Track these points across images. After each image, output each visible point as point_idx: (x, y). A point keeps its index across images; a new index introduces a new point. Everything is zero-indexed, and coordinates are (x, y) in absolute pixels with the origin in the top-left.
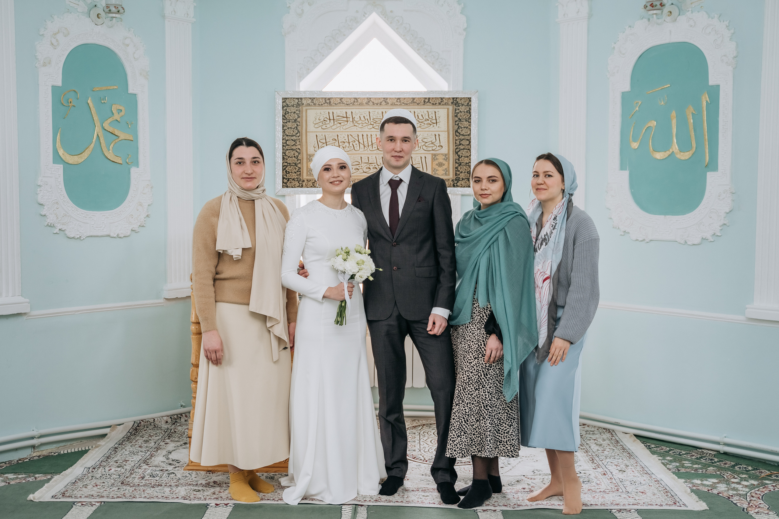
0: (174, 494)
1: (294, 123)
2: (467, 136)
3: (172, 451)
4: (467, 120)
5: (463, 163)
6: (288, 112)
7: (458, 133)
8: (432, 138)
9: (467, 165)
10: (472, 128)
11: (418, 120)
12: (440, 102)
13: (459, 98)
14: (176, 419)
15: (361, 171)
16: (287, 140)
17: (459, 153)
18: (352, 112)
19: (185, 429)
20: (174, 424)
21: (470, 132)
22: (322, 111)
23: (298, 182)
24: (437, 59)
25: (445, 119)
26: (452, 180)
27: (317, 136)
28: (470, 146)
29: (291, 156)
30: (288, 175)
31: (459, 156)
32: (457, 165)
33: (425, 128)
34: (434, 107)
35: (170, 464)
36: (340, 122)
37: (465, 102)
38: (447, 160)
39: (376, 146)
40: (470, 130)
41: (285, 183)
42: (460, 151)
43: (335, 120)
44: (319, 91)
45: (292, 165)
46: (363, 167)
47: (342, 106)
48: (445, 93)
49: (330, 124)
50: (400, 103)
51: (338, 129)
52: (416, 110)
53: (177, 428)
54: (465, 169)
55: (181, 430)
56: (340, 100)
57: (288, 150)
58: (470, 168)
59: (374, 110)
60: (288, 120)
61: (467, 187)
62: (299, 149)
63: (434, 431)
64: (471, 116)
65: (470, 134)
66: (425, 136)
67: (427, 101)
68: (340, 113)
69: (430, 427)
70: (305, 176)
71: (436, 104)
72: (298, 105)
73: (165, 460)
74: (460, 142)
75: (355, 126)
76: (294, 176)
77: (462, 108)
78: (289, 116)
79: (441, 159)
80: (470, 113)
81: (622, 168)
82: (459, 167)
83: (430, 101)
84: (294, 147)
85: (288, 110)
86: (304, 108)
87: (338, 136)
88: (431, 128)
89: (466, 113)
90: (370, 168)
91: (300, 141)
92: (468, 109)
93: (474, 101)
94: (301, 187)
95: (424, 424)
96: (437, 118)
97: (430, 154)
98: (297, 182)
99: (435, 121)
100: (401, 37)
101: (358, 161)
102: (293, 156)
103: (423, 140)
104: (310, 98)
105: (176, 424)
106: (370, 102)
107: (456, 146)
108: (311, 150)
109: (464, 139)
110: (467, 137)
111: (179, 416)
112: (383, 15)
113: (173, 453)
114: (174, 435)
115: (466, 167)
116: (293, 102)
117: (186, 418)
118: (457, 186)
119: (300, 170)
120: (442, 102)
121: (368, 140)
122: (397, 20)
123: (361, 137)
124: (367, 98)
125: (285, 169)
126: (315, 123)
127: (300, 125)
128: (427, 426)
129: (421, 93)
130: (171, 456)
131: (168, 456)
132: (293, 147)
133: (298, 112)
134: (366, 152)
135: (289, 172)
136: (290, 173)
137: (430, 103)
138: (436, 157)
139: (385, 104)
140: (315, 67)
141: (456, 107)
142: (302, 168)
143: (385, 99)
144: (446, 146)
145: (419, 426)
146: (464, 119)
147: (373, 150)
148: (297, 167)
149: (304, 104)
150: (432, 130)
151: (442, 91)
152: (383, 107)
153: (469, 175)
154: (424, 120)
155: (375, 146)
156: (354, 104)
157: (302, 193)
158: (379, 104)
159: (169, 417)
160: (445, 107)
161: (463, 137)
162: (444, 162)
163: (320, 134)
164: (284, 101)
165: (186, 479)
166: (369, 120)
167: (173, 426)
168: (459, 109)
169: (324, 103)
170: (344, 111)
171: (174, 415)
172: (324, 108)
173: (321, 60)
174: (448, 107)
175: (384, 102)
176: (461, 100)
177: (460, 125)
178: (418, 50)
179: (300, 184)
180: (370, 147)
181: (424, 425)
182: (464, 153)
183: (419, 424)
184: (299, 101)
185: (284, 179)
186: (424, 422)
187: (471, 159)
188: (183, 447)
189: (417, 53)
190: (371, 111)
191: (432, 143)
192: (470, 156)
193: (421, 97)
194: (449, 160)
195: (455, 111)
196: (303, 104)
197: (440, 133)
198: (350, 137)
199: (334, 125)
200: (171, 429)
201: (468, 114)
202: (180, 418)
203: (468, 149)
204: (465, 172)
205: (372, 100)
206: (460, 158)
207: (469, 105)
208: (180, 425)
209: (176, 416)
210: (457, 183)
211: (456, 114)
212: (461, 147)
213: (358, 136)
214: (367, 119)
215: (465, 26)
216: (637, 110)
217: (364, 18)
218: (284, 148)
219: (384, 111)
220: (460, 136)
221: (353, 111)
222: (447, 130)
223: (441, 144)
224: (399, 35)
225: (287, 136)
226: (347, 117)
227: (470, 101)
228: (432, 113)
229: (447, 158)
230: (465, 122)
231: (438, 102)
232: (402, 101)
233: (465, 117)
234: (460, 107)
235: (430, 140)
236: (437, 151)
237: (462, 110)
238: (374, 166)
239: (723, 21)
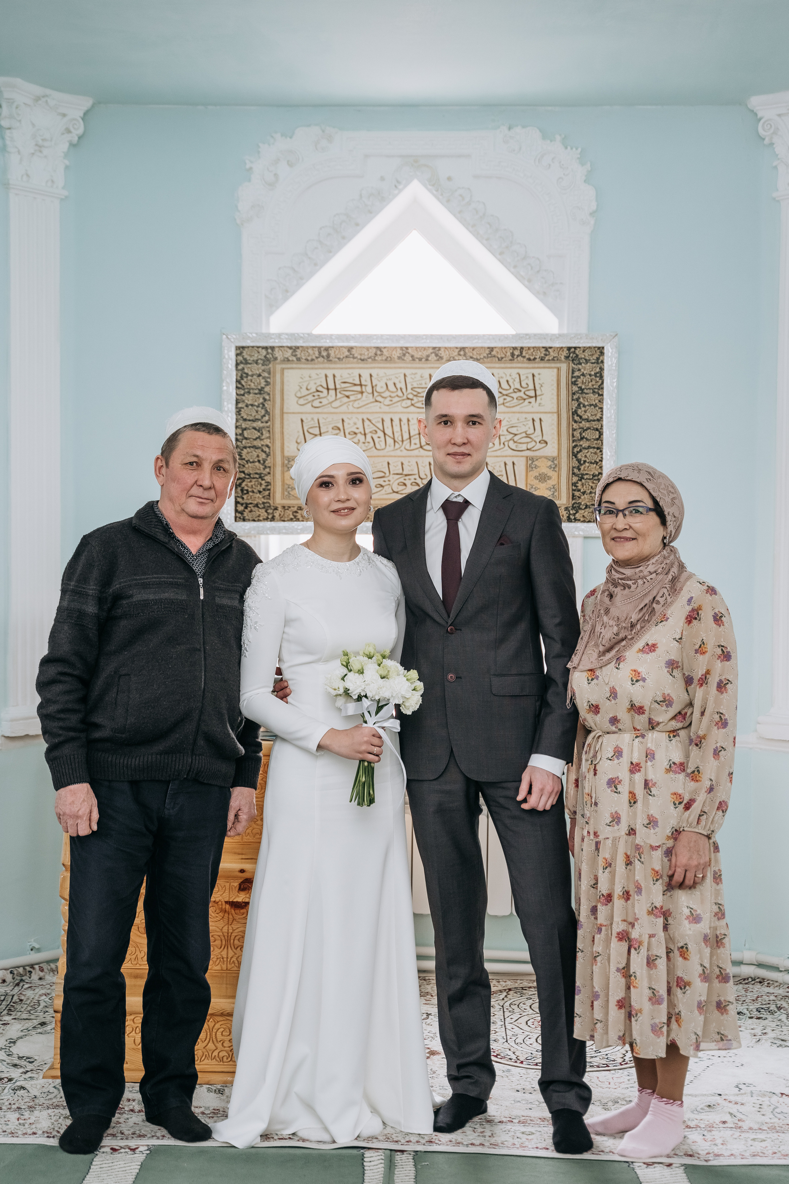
0: (27, 1126)
1: (258, 396)
2: (596, 423)
3: (18, 1038)
4: (596, 390)
5: (587, 474)
6: (247, 374)
7: (578, 415)
8: (527, 426)
9: (596, 478)
10: (605, 407)
11: (501, 390)
12: (543, 355)
13: (580, 348)
14: (21, 975)
15: (388, 489)
16: (245, 429)
17: (579, 456)
18: (371, 376)
19: (41, 995)
20: (18, 985)
21: (602, 415)
22: (313, 373)
23: (266, 511)
24: (538, 272)
25: (553, 389)
26: (566, 509)
27: (302, 421)
28: (602, 441)
29: (251, 460)
30: (245, 497)
31: (579, 461)
32: (575, 479)
33: (513, 407)
34: (531, 365)
35: (15, 1066)
36: (347, 393)
37: (593, 355)
38: (557, 469)
39: (417, 441)
40: (602, 411)
41: (239, 513)
42: (581, 451)
43: (338, 391)
44: (308, 334)
45: (254, 478)
46: (391, 483)
47: (353, 363)
48: (553, 337)
49: (329, 397)
51: (344, 408)
53: (24, 993)
54: (592, 487)
55: (33, 996)
56: (349, 351)
57: (245, 447)
59: (414, 371)
60: (246, 390)
62: (267, 446)
63: (531, 1001)
64: (602, 383)
65: (602, 418)
66: (514, 421)
67: (517, 353)
68: (349, 376)
69: (522, 995)
70: (278, 499)
71: (535, 359)
72: (266, 361)
73: (5, 1057)
74: (581, 434)
75: (376, 401)
76: (258, 499)
77: (587, 368)
78: (249, 383)
79: (543, 467)
80: (601, 377)
82: (580, 483)
83: (524, 354)
84: (258, 443)
85: (246, 371)
86: (279, 367)
87: (343, 420)
88: (526, 406)
89: (593, 377)
90: (405, 485)
91: (269, 431)
92: (598, 370)
93: (610, 354)
94: (271, 521)
95: (509, 987)
96: (537, 388)
97: (522, 456)
98: (263, 510)
99: (532, 393)
100: (467, 229)
101: (382, 470)
102: (256, 460)
103: (510, 430)
104: (290, 348)
105: (21, 984)
106: (407, 355)
107: (573, 441)
108: (290, 449)
109: (588, 428)
110: (595, 425)
111: (28, 968)
112: (433, 185)
113: (19, 1043)
114: (19, 1007)
115: (593, 483)
116: (256, 355)
117: (42, 974)
118: (576, 520)
119: (269, 487)
120: (546, 355)
121: (401, 430)
122: (461, 195)
123: (387, 423)
124: (401, 348)
125: (240, 485)
126: (299, 395)
127: (269, 400)
128: (516, 993)
129: (506, 337)
130: (15, 1050)
131: (11, 1049)
132: (256, 443)
133: (266, 375)
134: (398, 453)
135: (247, 490)
136: (251, 494)
137: (524, 357)
138: (536, 462)
139: (435, 358)
140: (299, 286)
141: (574, 366)
142: (272, 483)
143: (436, 350)
144: (554, 443)
145: (501, 991)
146: (590, 389)
147: (412, 448)
148: (263, 482)
149: (279, 358)
150: (526, 411)
151: (547, 335)
152: (432, 365)
154: (511, 391)
155: (415, 440)
156: (375, 360)
157: (273, 531)
158: (423, 360)
159: (9, 971)
160: (553, 365)
161: (588, 425)
162: (550, 473)
163: (309, 417)
164: (238, 352)
165: (49, 1097)
166: (404, 390)
167: (17, 989)
168: (579, 370)
169: (317, 358)
170: (356, 373)
171: (18, 967)
172: (316, 366)
173: (312, 274)
174: (558, 365)
175: (433, 355)
176: (583, 352)
177: (581, 400)
178: (500, 254)
179: (268, 514)
180: (406, 443)
181: (510, 990)
182: (588, 455)
183: (500, 988)
184: (268, 353)
185: (238, 505)
186: (510, 984)
187: (604, 468)
188: (39, 1031)
189: (499, 261)
190: (408, 372)
191: (528, 436)
192: (601, 461)
193: (507, 345)
194: (560, 469)
195: (573, 373)
196: (276, 359)
197: (543, 416)
198: (367, 423)
199: (336, 400)
200: (13, 996)
201: (598, 379)
202: (30, 972)
203: (598, 448)
205: (410, 351)
206: (581, 465)
207: (599, 361)
208: (29, 987)
209: (22, 968)
210: (574, 514)
211: (573, 380)
212: (584, 444)
213: (383, 420)
214: (401, 389)
215: (594, 206)
217: (396, 192)
218: (239, 443)
220: (581, 422)
221: (374, 372)
222: (555, 410)
223: (544, 438)
224: (463, 225)
225: (245, 420)
226: (361, 385)
227: (602, 353)
228: (527, 377)
229: (555, 466)
230: (592, 395)
231: (538, 355)
232: (469, 354)
233: (593, 385)
234: (583, 364)
235: (523, 429)
236: (537, 452)
237: (585, 372)
238: (413, 481)
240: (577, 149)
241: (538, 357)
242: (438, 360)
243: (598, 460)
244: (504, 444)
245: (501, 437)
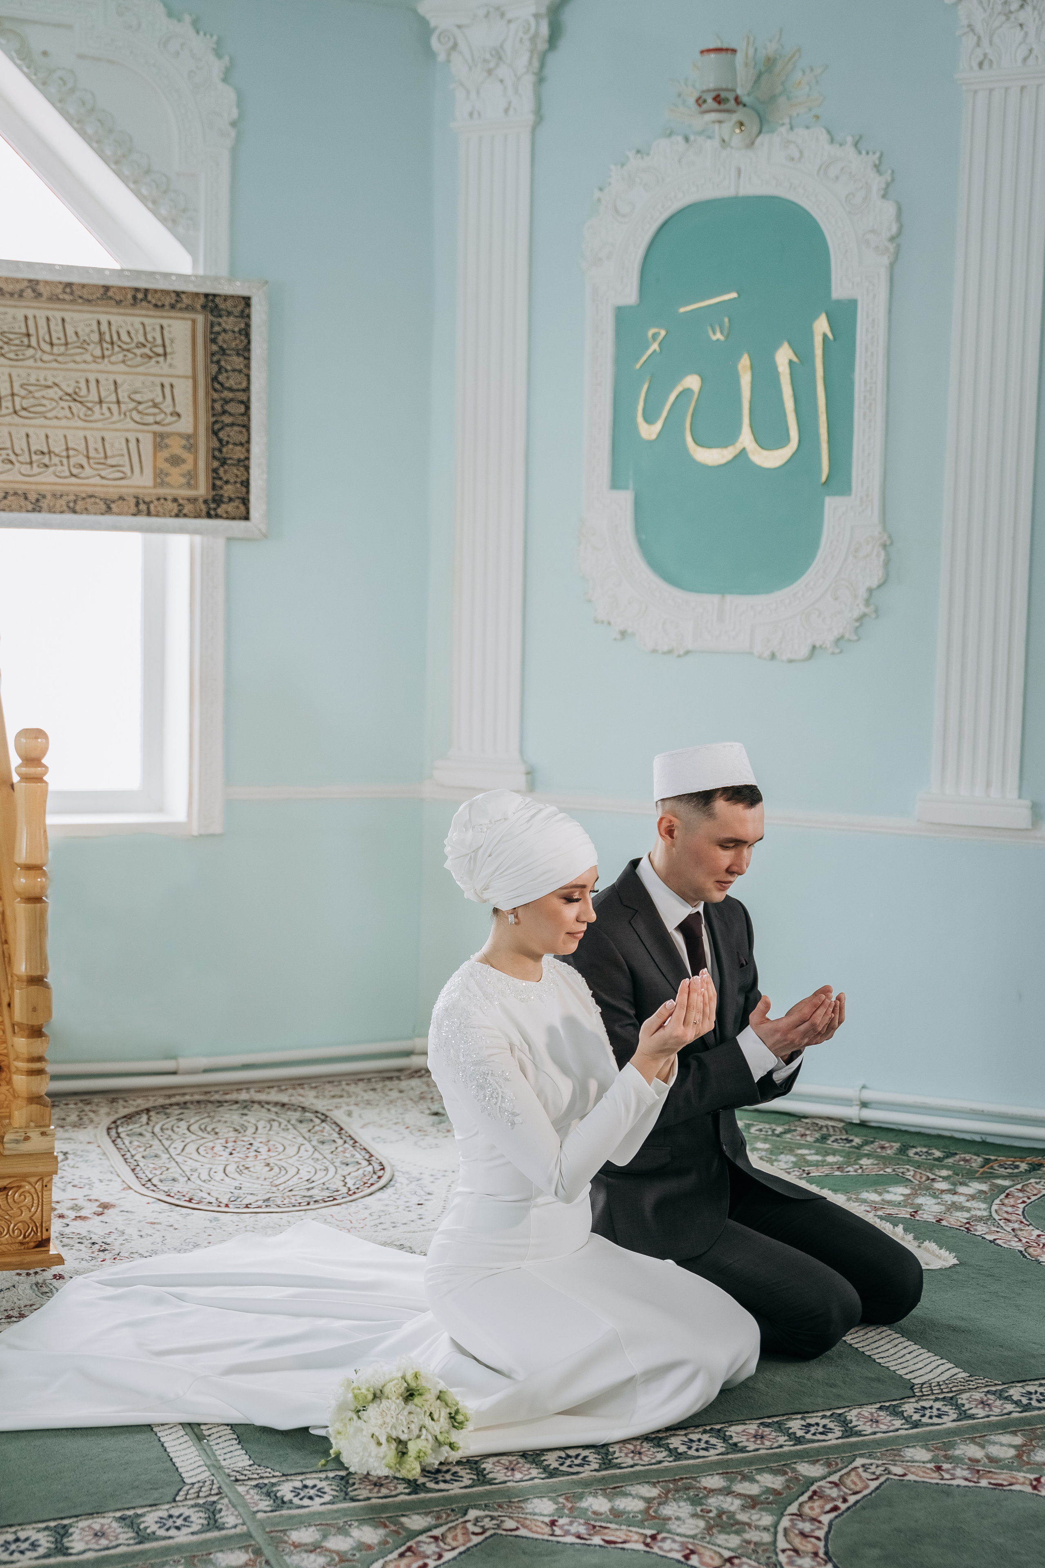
2: (241, 393)
4: (241, 352)
5: (230, 458)
7: (219, 383)
8: (155, 393)
9: (242, 464)
10: (252, 374)
11: (120, 343)
12: (173, 301)
13: (219, 295)
17: (221, 435)
21: (249, 383)
25: (187, 347)
26: (205, 502)
28: (249, 416)
31: (220, 441)
32: (216, 464)
33: (137, 366)
34: (158, 313)
37: (236, 306)
38: (193, 450)
39: (10, 405)
40: (249, 379)
42: (222, 428)
48: (186, 279)
50: (71, 298)
52: (113, 319)
54: (237, 475)
58: (248, 473)
61: (240, 519)
64: (249, 342)
65: (248, 387)
66: (138, 385)
67: (140, 296)
71: (163, 306)
74: (222, 406)
77: (229, 323)
79: (176, 447)
80: (247, 335)
81: (616, 484)
82: (222, 468)
83: (149, 297)
88: (152, 367)
89: (237, 335)
92: (243, 326)
93: (258, 307)
96: (167, 342)
97: (148, 432)
99: (160, 350)
100: (71, 124)
103: (133, 396)
107: (214, 415)
109: (232, 400)
110: (242, 396)
112: (23, 60)
115: (238, 470)
118: (217, 516)
120: (177, 301)
122: (61, 79)
137: (149, 302)
138: (167, 441)
139: (32, 295)
141: (214, 319)
143: (33, 284)
144: (188, 416)
146: (233, 349)
150: (153, 373)
151: (178, 275)
153: (244, 489)
154: (133, 345)
158: (16, 296)
160: (186, 315)
161: (230, 395)
162: (185, 455)
174: (193, 316)
175: (29, 290)
176: (225, 300)
177: (223, 363)
178: (115, 164)
182: (233, 434)
186: (142, 1103)
187: (251, 451)
191: (155, 405)
192: (248, 442)
193: (126, 285)
194: (196, 451)
195: (211, 328)
197: (174, 381)
201: (243, 338)
203: (244, 426)
204: (236, 482)
206: (223, 446)
207: (245, 315)
210: (215, 509)
211: (212, 336)
212: (227, 419)
215: (235, 114)
216: (655, 351)
219: (30, 313)
220: (222, 391)
222: (189, 373)
223: (178, 410)
224: (66, 120)
227: (248, 305)
228: (154, 329)
229: (191, 447)
230: (235, 358)
231: (168, 301)
232: (78, 293)
233: (237, 345)
234: (225, 318)
235: (150, 396)
236: (171, 426)
237: (228, 327)
238: (5, 456)
239: (868, 153)
240: (212, 36)
241: (167, 303)
242: (36, 297)
243: (243, 441)
244: (125, 414)
245: (122, 406)
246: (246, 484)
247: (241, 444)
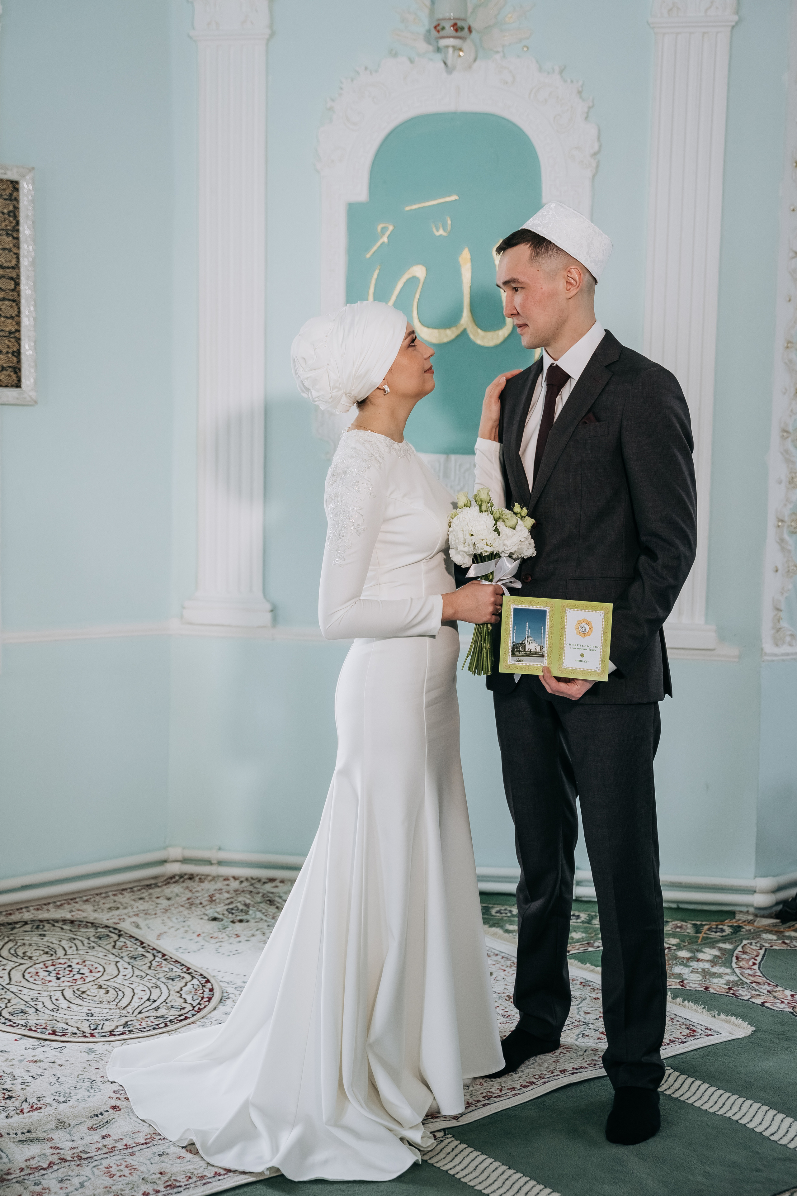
2: (11, 270)
4: (10, 232)
5: (2, 331)
9: (12, 335)
10: (21, 253)
21: (19, 261)
28: (18, 292)
37: (5, 190)
40: (19, 258)
54: (8, 346)
58: (19, 344)
61: (12, 386)
64: (18, 223)
65: (18, 265)
80: (16, 216)
89: (6, 216)
92: (11, 208)
93: (25, 191)
109: (2, 276)
110: (10, 273)
115: (10, 341)
146: (3, 229)
153: (15, 359)
161: (1, 272)
182: (6, 308)
192: (18, 316)
201: (11, 219)
203: (14, 301)
204: (8, 353)
207: (14, 198)
216: (384, 242)
227: (16, 189)
230: (5, 237)
233: (6, 226)
239: (572, 82)
243: (14, 315)
246: (17, 354)
247: (12, 318)
